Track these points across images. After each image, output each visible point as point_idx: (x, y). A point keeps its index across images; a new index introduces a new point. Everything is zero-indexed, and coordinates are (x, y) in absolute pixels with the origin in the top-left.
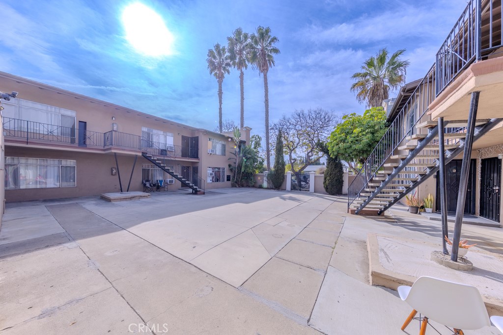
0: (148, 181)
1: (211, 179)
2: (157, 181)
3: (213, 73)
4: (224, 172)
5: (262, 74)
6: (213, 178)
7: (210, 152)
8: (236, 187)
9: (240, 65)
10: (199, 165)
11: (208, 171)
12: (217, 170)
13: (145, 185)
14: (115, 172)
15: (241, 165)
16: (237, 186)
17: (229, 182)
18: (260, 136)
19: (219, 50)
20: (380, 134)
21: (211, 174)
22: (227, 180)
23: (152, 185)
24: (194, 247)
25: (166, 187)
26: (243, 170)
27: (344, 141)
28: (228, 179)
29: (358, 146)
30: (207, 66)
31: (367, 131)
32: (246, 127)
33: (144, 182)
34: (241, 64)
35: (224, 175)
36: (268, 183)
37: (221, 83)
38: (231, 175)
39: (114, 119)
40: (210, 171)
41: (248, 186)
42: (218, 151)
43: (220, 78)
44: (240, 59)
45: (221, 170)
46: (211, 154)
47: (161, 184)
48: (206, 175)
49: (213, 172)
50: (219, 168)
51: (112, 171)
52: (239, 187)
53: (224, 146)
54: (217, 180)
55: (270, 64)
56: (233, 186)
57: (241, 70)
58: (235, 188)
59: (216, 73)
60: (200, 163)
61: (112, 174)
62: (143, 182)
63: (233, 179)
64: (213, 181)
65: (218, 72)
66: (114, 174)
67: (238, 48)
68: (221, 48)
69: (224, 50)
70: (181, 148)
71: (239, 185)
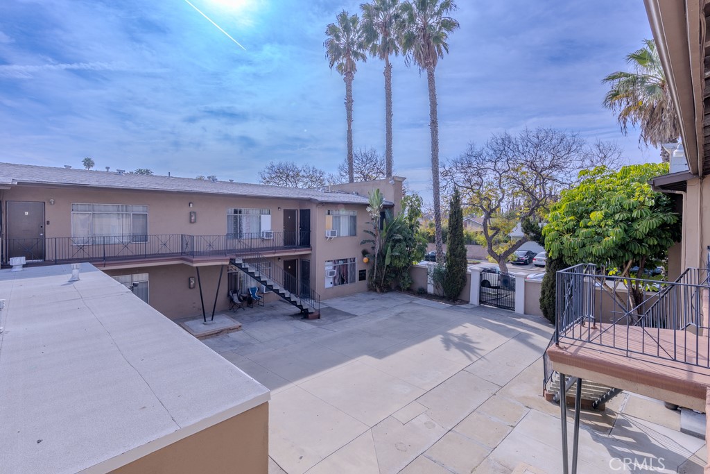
0: (235, 291)
1: (332, 280)
2: (248, 289)
3: (336, 64)
4: (354, 265)
5: (425, 73)
6: (335, 278)
7: (330, 236)
8: (376, 291)
9: (384, 51)
10: (312, 259)
11: (327, 268)
12: (341, 263)
13: (232, 300)
14: (194, 284)
15: (384, 253)
16: (378, 290)
17: (364, 283)
18: (419, 196)
19: (347, 23)
20: (642, 227)
21: (332, 274)
22: (360, 280)
23: (241, 298)
24: (301, 458)
25: (261, 300)
26: (387, 262)
27: (572, 231)
28: (362, 277)
29: (597, 249)
30: (325, 54)
31: (617, 217)
32: (394, 178)
33: (231, 294)
34: (386, 49)
35: (354, 270)
36: (436, 287)
37: (351, 83)
38: (368, 269)
39: (191, 205)
40: (329, 268)
41: (399, 289)
42: (344, 229)
43: (349, 71)
44: (384, 38)
45: (349, 263)
46: (331, 238)
47: (253, 294)
48: (323, 275)
49: (334, 268)
50: (345, 260)
51: (190, 282)
52: (382, 291)
53: (354, 219)
54: (343, 280)
55: (440, 51)
56: (371, 289)
57: (387, 61)
58: (375, 293)
59: (342, 64)
60: (313, 256)
61: (190, 288)
62: (228, 295)
63: (371, 278)
64: (335, 285)
65: (344, 62)
66: (192, 286)
67: (381, 18)
68: (349, 17)
69: (355, 20)
70: (282, 234)
71: (380, 287)
